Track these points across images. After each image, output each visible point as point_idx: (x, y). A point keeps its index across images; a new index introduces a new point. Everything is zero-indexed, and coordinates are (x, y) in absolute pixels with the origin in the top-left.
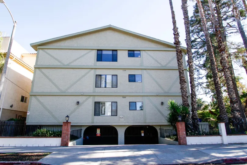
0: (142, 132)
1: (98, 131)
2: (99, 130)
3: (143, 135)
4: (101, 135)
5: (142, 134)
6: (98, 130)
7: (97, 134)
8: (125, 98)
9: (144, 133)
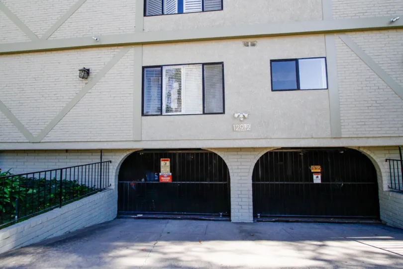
0: (316, 169)
1: (165, 167)
2: (168, 163)
3: (317, 179)
4: (174, 177)
5: (315, 177)
6: (162, 163)
7: (163, 176)
8: (253, 45)
9: (322, 173)
